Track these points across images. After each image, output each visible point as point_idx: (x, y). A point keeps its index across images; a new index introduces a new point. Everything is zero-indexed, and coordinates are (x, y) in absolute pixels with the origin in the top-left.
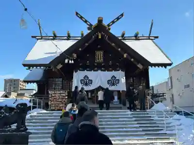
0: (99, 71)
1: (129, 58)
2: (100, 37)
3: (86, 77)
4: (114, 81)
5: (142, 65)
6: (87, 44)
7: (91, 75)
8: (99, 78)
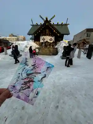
0: (47, 36)
1: (56, 32)
2: (47, 25)
3: (44, 38)
4: (51, 40)
5: (59, 34)
6: (43, 27)
7: (45, 37)
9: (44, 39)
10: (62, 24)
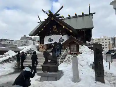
0: (55, 35)
1: (66, 28)
2: (52, 20)
6: (47, 24)
8: (56, 38)
9: (50, 40)
10: (83, 15)
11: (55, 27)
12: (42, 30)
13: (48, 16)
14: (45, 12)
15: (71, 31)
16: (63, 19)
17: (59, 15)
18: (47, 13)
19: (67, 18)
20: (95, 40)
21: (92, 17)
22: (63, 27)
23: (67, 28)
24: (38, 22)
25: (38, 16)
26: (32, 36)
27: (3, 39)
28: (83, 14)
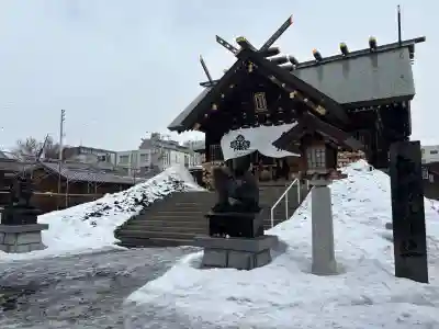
0: (262, 127)
1: (301, 97)
2: (251, 70)
3: (240, 137)
8: (264, 139)
10: (374, 50)
11: (260, 99)
12: (215, 107)
13: (236, 59)
14: (225, 44)
15: (321, 110)
16: (291, 69)
17: (276, 52)
18: (231, 48)
19: (308, 65)
20: (432, 153)
21: (412, 56)
22: (292, 95)
23: (306, 100)
24: (202, 84)
25: (202, 62)
26: (179, 132)
27: (84, 148)
28: (372, 43)
